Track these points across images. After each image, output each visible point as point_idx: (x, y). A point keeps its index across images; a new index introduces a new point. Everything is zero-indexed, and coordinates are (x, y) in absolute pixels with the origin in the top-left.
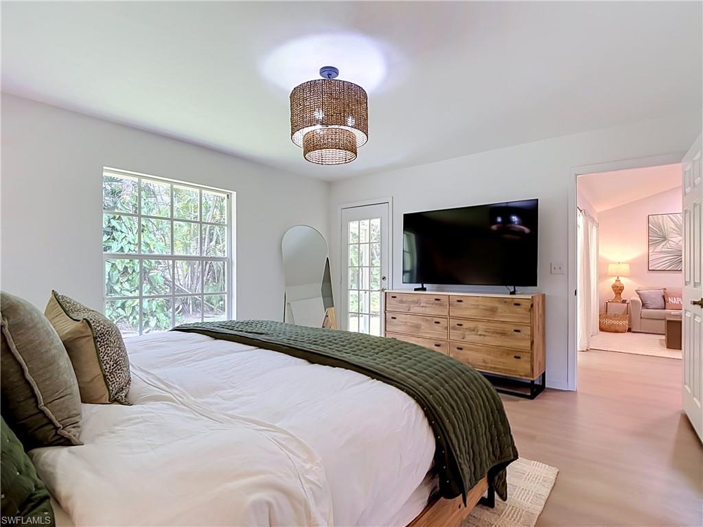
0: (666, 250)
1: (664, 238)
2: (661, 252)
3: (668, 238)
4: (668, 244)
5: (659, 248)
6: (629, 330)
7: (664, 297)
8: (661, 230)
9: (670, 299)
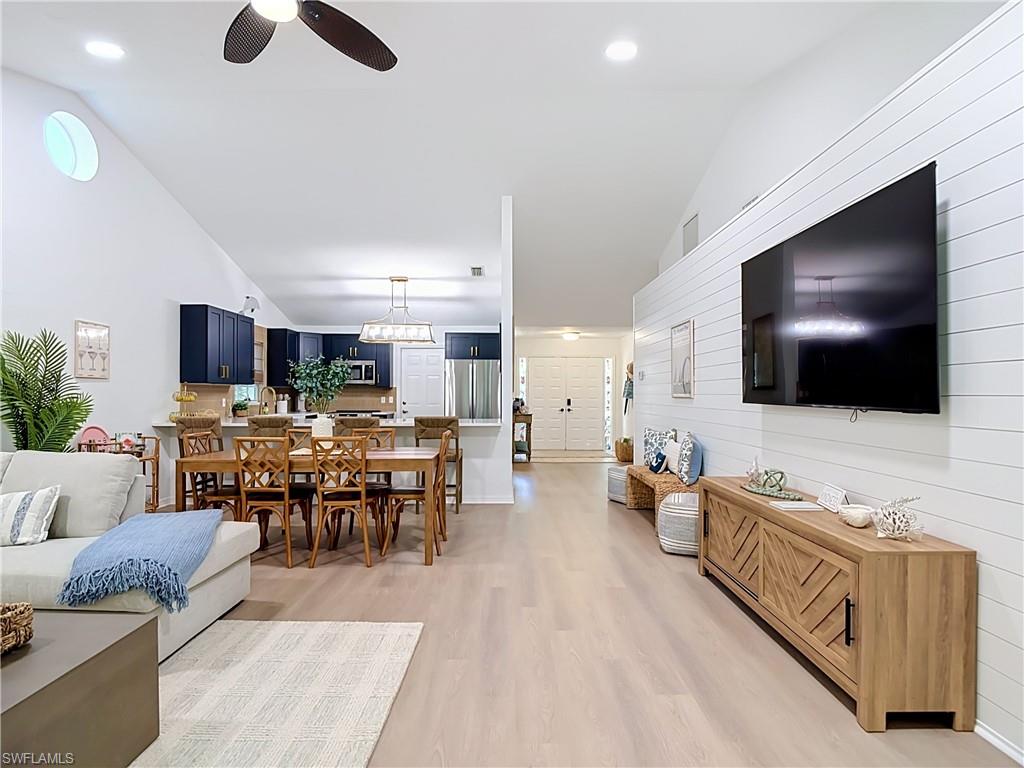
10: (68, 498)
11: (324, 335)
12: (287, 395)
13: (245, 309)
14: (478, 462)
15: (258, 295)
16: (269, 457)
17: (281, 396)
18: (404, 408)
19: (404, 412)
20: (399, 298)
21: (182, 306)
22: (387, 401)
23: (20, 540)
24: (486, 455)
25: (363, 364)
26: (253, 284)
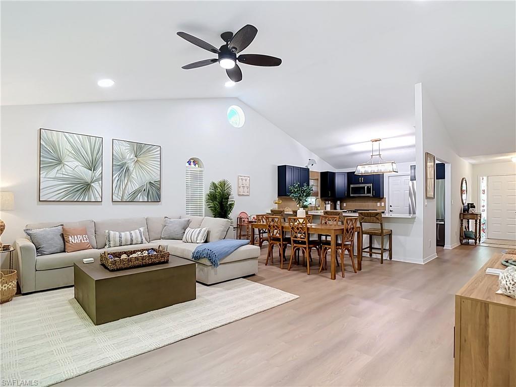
0: (61, 176)
1: (59, 161)
2: (55, 178)
3: (63, 161)
4: (63, 169)
5: (53, 173)
6: (19, 292)
7: (62, 235)
8: (55, 151)
9: (70, 238)
10: (210, 231)
11: (348, 173)
12: (330, 202)
13: (309, 164)
14: (401, 238)
15: (316, 158)
16: (275, 224)
17: (327, 202)
18: (391, 209)
19: (391, 211)
20: (376, 151)
21: (278, 167)
22: (381, 205)
23: (197, 242)
24: (406, 234)
25: (366, 186)
26: (313, 154)
